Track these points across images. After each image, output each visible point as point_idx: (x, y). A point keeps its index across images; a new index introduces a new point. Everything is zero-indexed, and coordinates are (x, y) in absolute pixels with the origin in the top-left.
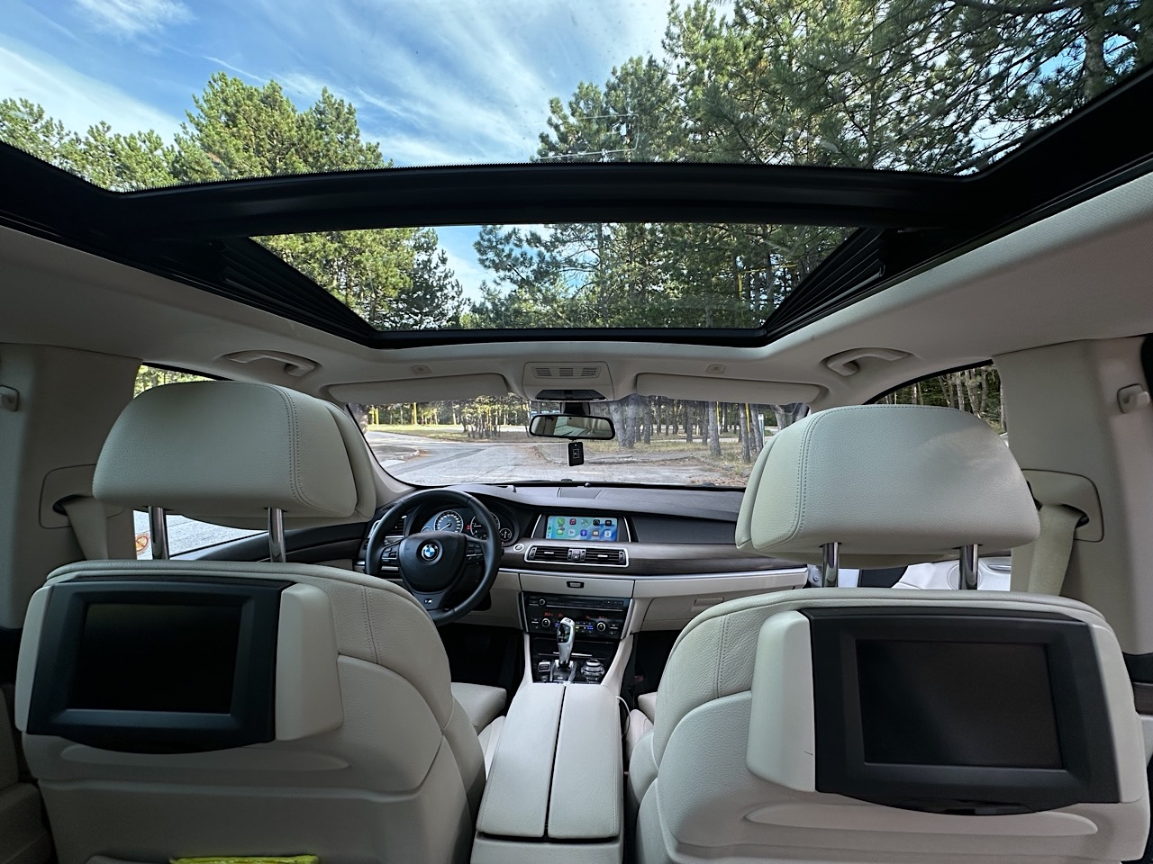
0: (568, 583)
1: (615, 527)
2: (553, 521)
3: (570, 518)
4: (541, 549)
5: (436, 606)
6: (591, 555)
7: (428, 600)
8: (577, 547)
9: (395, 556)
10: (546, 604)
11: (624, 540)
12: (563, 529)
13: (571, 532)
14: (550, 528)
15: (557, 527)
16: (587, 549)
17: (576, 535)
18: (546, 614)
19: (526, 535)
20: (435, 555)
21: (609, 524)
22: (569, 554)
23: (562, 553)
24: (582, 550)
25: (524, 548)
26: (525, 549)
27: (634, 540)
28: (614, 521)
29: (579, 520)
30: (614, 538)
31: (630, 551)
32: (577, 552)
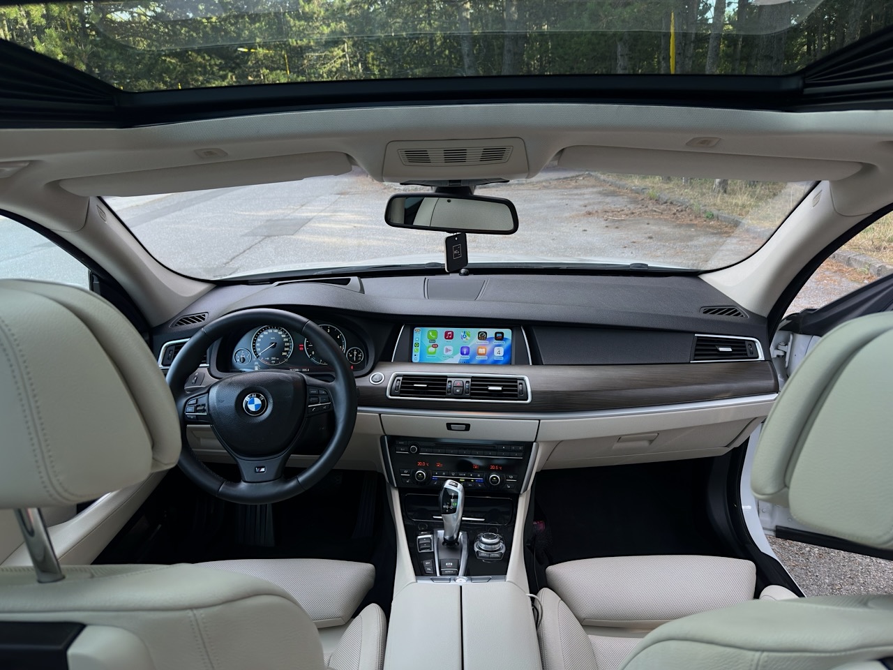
0: (449, 426)
1: (509, 342)
2: (422, 336)
3: (443, 330)
4: (408, 380)
5: (272, 477)
6: (479, 387)
7: (261, 468)
8: (458, 373)
9: (204, 411)
10: (419, 451)
11: (521, 361)
12: (435, 346)
13: (448, 350)
14: (417, 345)
15: (427, 343)
16: (473, 377)
17: (455, 354)
18: (419, 464)
19: (385, 357)
20: (263, 407)
21: (500, 337)
22: (448, 385)
23: (437, 385)
24: (465, 380)
25: (385, 376)
26: (387, 379)
27: (537, 362)
28: (508, 333)
29: (457, 331)
30: (507, 357)
31: (532, 378)
32: (458, 382)
